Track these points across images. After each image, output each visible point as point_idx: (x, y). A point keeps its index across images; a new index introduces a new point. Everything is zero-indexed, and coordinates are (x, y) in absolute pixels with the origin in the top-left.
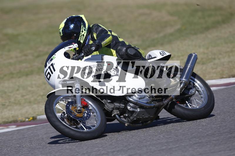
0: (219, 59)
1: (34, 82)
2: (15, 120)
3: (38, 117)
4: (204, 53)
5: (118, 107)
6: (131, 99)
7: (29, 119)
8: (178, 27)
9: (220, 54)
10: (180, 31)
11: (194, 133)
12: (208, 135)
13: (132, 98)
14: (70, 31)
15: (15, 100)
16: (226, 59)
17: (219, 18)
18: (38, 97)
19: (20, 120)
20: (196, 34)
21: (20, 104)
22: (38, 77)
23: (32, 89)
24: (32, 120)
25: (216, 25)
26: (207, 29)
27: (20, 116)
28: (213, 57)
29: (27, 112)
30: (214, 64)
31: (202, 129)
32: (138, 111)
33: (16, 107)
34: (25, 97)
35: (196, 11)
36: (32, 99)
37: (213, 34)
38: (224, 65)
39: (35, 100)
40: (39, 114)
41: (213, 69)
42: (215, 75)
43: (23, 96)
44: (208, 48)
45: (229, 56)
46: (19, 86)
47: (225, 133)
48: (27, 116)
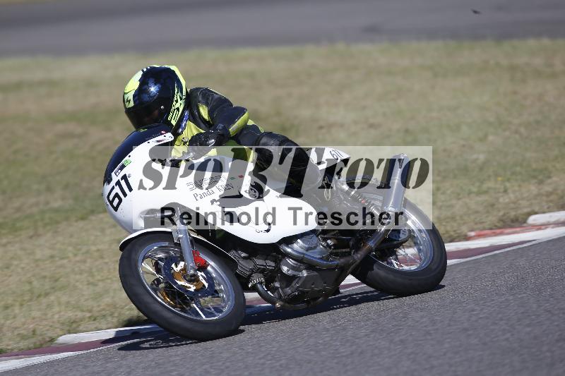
5: (262, 267)
6: (289, 250)
13: (291, 248)
14: (151, 99)
32: (305, 275)
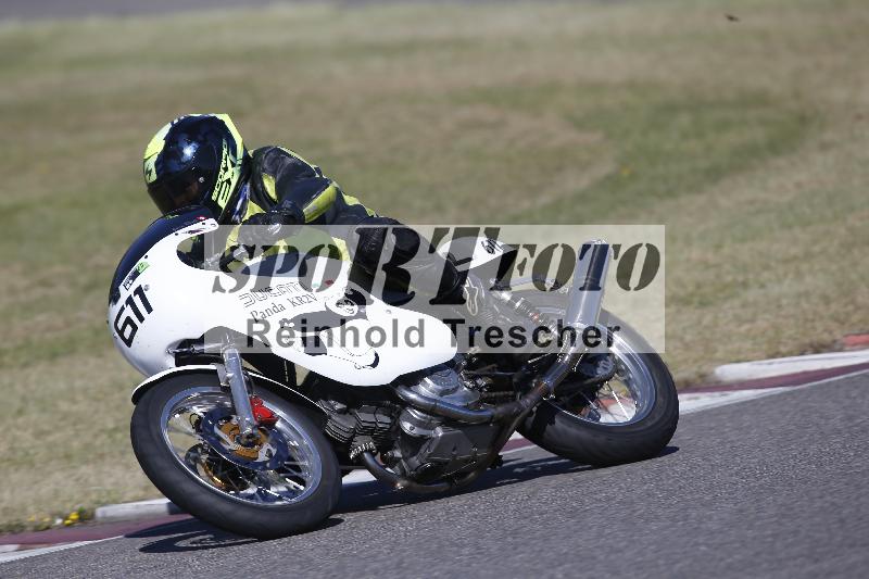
0: (762, 286)
1: (79, 383)
2: (14, 523)
3: (100, 512)
4: (707, 265)
5: (368, 425)
6: (412, 396)
7: (66, 518)
8: (606, 168)
9: (767, 267)
10: (612, 183)
11: (677, 561)
12: (729, 567)
13: (414, 392)
14: (183, 167)
15: (12, 449)
16: (788, 287)
17: (759, 135)
18: (96, 436)
19: (32, 522)
20: (671, 194)
21: (32, 464)
22: (93, 361)
23: (75, 408)
24: (74, 521)
25: (745, 159)
26: (714, 174)
27: (31, 509)
28: (740, 278)
29: (56, 493)
30: (744, 306)
31: (707, 545)
32: (440, 435)
33: (15, 477)
34: (50, 439)
35: (671, 109)
36: (76, 444)
37: (737, 195)
38: (779, 307)
39: (87, 447)
40: (104, 500)
41: (740, 321)
42: (748, 345)
43: (39, 434)
44: (718, 247)
45: (799, 275)
46: (24, 399)
47: (795, 558)
48: (56, 506)
